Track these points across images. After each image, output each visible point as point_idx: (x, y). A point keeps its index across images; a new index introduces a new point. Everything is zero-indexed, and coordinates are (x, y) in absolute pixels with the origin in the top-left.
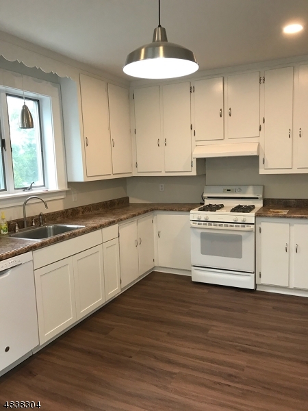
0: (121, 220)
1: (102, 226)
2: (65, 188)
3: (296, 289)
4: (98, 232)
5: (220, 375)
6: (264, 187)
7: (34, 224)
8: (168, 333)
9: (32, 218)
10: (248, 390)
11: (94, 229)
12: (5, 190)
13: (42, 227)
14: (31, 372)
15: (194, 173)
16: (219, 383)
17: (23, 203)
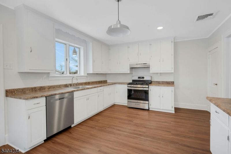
0: (104, 86)
1: (97, 87)
2: (86, 75)
3: (162, 109)
4: (96, 89)
5: (137, 134)
6: (151, 77)
7: (75, 85)
8: (119, 122)
9: (75, 84)
10: (147, 139)
11: (95, 87)
12: (66, 74)
13: (78, 86)
14: (70, 133)
15: (129, 72)
16: (136, 137)
17: (72, 78)
